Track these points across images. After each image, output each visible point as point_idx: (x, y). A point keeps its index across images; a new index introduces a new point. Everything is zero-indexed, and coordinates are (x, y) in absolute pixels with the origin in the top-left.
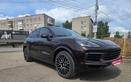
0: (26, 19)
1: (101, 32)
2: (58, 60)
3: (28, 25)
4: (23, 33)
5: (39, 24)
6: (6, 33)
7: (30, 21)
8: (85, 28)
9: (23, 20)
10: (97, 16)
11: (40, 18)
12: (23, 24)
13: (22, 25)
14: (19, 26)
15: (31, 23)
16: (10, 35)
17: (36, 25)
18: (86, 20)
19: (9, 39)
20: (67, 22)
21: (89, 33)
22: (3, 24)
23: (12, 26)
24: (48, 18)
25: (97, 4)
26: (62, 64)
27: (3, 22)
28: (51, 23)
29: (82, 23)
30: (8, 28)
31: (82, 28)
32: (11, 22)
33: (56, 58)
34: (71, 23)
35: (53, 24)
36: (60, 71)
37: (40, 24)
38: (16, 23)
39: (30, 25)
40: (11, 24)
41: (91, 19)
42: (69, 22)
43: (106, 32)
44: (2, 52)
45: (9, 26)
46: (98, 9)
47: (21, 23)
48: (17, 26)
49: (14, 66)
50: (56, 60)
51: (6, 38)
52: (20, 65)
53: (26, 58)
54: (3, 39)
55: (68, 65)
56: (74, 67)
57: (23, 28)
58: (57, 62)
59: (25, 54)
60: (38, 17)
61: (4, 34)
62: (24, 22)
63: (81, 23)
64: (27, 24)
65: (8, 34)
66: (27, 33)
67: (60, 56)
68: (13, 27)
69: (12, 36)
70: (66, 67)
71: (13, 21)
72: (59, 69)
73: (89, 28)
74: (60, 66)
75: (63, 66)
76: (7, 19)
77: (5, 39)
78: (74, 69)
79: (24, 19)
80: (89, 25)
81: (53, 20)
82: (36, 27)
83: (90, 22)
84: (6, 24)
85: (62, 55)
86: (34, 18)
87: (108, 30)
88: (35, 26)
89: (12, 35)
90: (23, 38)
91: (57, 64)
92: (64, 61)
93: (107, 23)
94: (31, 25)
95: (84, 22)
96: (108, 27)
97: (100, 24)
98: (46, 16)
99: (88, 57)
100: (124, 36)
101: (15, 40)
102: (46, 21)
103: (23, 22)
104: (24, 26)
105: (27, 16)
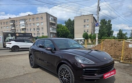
0: (28, 17)
1: (104, 31)
2: (60, 71)
7: (32, 20)
8: (88, 26)
9: (25, 19)
10: (98, 18)
11: (42, 17)
12: (26, 24)
13: (24, 25)
14: (21, 25)
15: (33, 22)
16: (14, 37)
17: (38, 25)
18: (88, 19)
20: (70, 20)
21: (92, 32)
22: (5, 23)
23: (14, 26)
24: (50, 17)
25: (99, 5)
26: (64, 75)
27: (5, 21)
28: (53, 22)
29: (85, 22)
30: (10, 27)
31: (85, 27)
32: (13, 21)
33: (59, 69)
34: (74, 21)
35: (55, 23)
36: (62, 81)
37: (42, 23)
38: (18, 22)
39: (32, 24)
40: (13, 23)
41: (94, 17)
42: (72, 20)
43: (109, 30)
44: (8, 56)
45: (11, 25)
46: (100, 10)
47: (23, 22)
48: (20, 25)
49: (22, 74)
50: (59, 72)
52: (27, 72)
53: (31, 65)
54: (7, 41)
55: (70, 77)
56: (74, 79)
57: (25, 27)
58: (60, 73)
59: (30, 61)
60: (40, 15)
62: (27, 21)
63: (83, 21)
64: (30, 23)
65: (12, 36)
66: (30, 35)
67: (62, 69)
68: (16, 26)
69: (16, 38)
70: (68, 78)
71: (15, 20)
72: (61, 79)
73: (91, 27)
74: (62, 77)
75: (65, 77)
76: (10, 18)
78: (74, 81)
79: (26, 18)
80: (91, 24)
81: (55, 19)
82: (38, 27)
83: (93, 20)
84: (9, 23)
85: (64, 68)
86: (37, 17)
87: (111, 28)
91: (60, 75)
92: (66, 73)
93: (110, 21)
94: (34, 24)
95: (86, 21)
96: (111, 25)
97: (102, 22)
98: (48, 15)
99: (85, 72)
100: (127, 34)
102: (48, 20)
103: (25, 21)
104: (26, 25)
105: (29, 15)
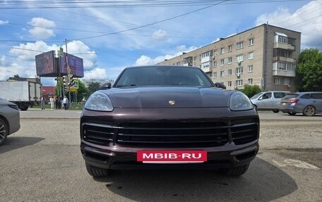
0: (219, 46)
3: (223, 60)
5: (249, 53)
7: (227, 51)
9: (212, 52)
11: (252, 37)
12: (213, 61)
13: (209, 64)
14: (203, 65)
15: (230, 55)
17: (240, 59)
28: (286, 46)
32: (189, 59)
35: (292, 48)
37: (252, 55)
38: (198, 58)
39: (226, 61)
40: (189, 64)
47: (209, 57)
57: (211, 68)
60: (248, 35)
62: (215, 54)
64: (221, 57)
71: (193, 55)
76: (184, 53)
79: (214, 49)
81: (293, 37)
82: (240, 64)
86: (238, 41)
88: (239, 61)
94: (230, 59)
98: (269, 29)
102: (269, 44)
103: (211, 56)
104: (213, 64)
105: (221, 40)
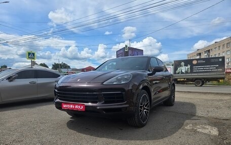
4: (213, 60)
6: (183, 63)
16: (189, 67)
19: (187, 72)
51: (184, 71)
54: (179, 73)
61: (181, 66)
65: (186, 65)
66: (220, 60)
69: (191, 68)
77: (182, 73)
89: (192, 66)
90: (211, 69)
101: (196, 74)
